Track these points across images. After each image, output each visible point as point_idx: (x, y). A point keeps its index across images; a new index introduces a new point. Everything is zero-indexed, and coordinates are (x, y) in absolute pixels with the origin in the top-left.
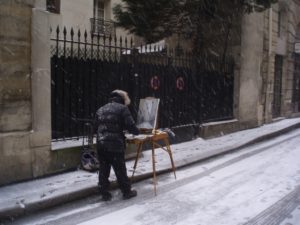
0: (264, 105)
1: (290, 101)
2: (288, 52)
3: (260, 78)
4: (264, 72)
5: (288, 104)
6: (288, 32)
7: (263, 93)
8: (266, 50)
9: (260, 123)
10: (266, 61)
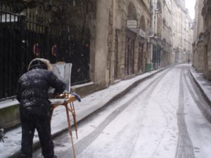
0: (109, 69)
1: (123, 66)
2: (123, 27)
3: (107, 47)
4: (110, 43)
5: (122, 69)
6: (123, 11)
7: (109, 59)
8: (111, 24)
9: (107, 84)
10: (111, 33)
